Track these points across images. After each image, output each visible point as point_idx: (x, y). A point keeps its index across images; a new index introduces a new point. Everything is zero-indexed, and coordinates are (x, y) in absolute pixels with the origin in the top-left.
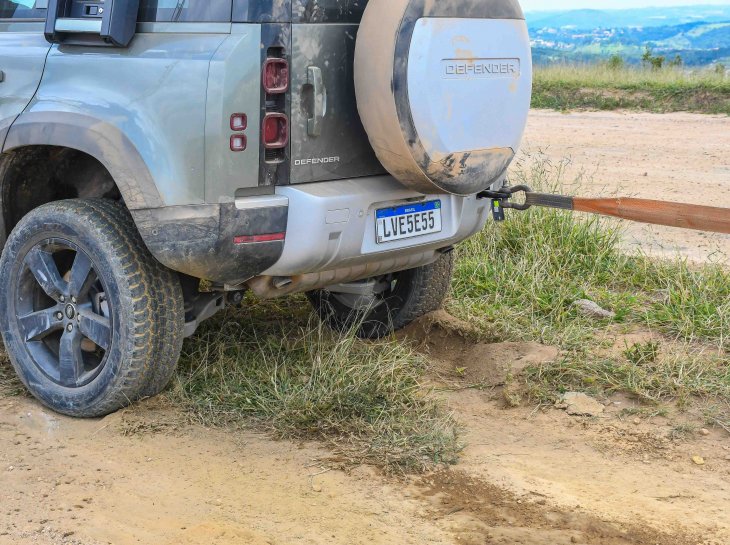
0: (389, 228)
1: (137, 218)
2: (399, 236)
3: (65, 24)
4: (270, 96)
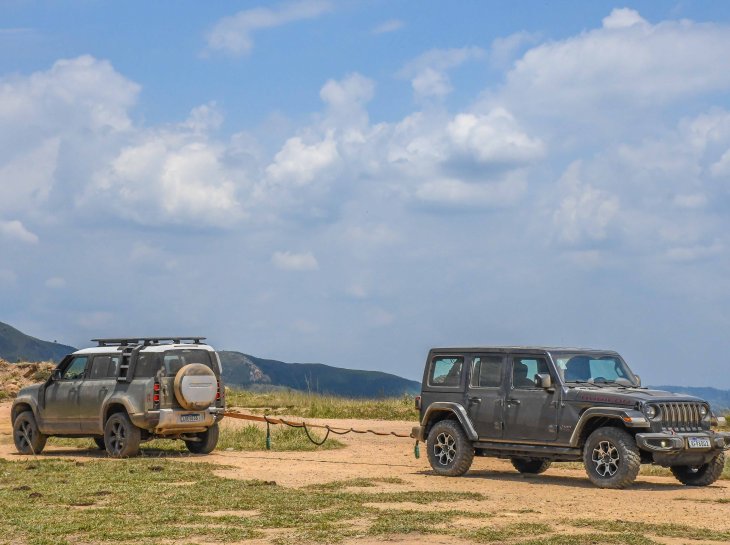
0: (185, 419)
2: (187, 421)
4: (156, 391)
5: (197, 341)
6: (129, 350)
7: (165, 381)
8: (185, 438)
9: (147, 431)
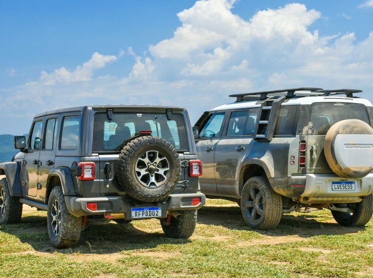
0: (336, 187)
1: (269, 180)
2: (339, 189)
3: (258, 136)
4: (301, 152)
5: (350, 94)
6: (269, 104)
7: (312, 141)
8: (334, 208)
9: (291, 200)
